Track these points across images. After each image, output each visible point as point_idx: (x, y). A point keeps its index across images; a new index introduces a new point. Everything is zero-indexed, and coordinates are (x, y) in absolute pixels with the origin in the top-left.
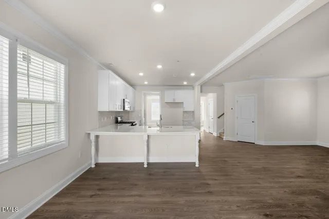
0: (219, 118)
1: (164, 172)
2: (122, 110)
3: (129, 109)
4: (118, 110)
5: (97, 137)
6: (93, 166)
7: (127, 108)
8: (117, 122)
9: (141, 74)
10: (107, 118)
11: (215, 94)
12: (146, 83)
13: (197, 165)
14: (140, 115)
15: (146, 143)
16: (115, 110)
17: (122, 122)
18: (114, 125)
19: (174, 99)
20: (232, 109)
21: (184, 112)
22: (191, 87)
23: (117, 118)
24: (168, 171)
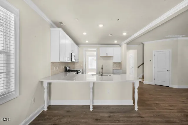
0: (138, 67)
1: (109, 117)
2: (70, 61)
3: (74, 61)
4: (67, 61)
5: (50, 84)
6: (46, 109)
7: (73, 60)
8: (66, 70)
9: (85, 34)
10: (58, 67)
11: (136, 50)
12: (87, 42)
13: (136, 109)
14: (82, 65)
15: (91, 90)
16: (65, 61)
17: (70, 71)
18: (64, 73)
19: (107, 54)
20: (150, 61)
21: (113, 63)
22: (119, 45)
23: (66, 67)
24: (112, 116)
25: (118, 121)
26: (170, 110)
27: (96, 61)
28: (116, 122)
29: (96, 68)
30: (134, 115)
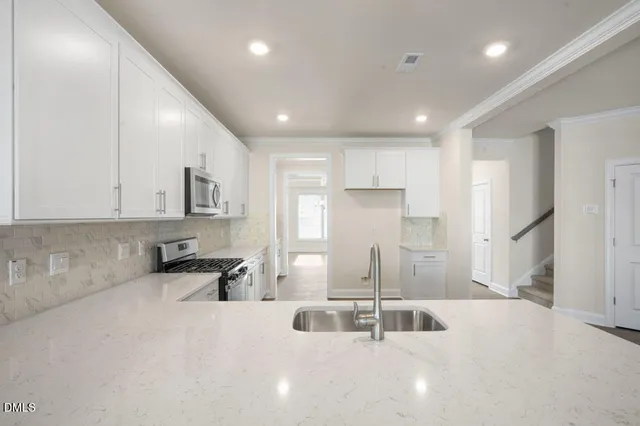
0: (516, 238)
2: (179, 215)
8: (158, 266)
19: (376, 179)
21: (404, 219)
22: (428, 140)
23: (159, 249)
27: (325, 211)
29: (326, 235)
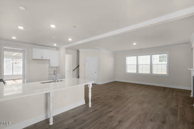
1: (75, 121)
11: (71, 55)
12: (14, 38)
13: (90, 106)
19: (42, 57)
20: (84, 65)
21: (49, 67)
24: (77, 119)
25: (85, 120)
26: (106, 99)
28: (84, 122)
30: (91, 111)
